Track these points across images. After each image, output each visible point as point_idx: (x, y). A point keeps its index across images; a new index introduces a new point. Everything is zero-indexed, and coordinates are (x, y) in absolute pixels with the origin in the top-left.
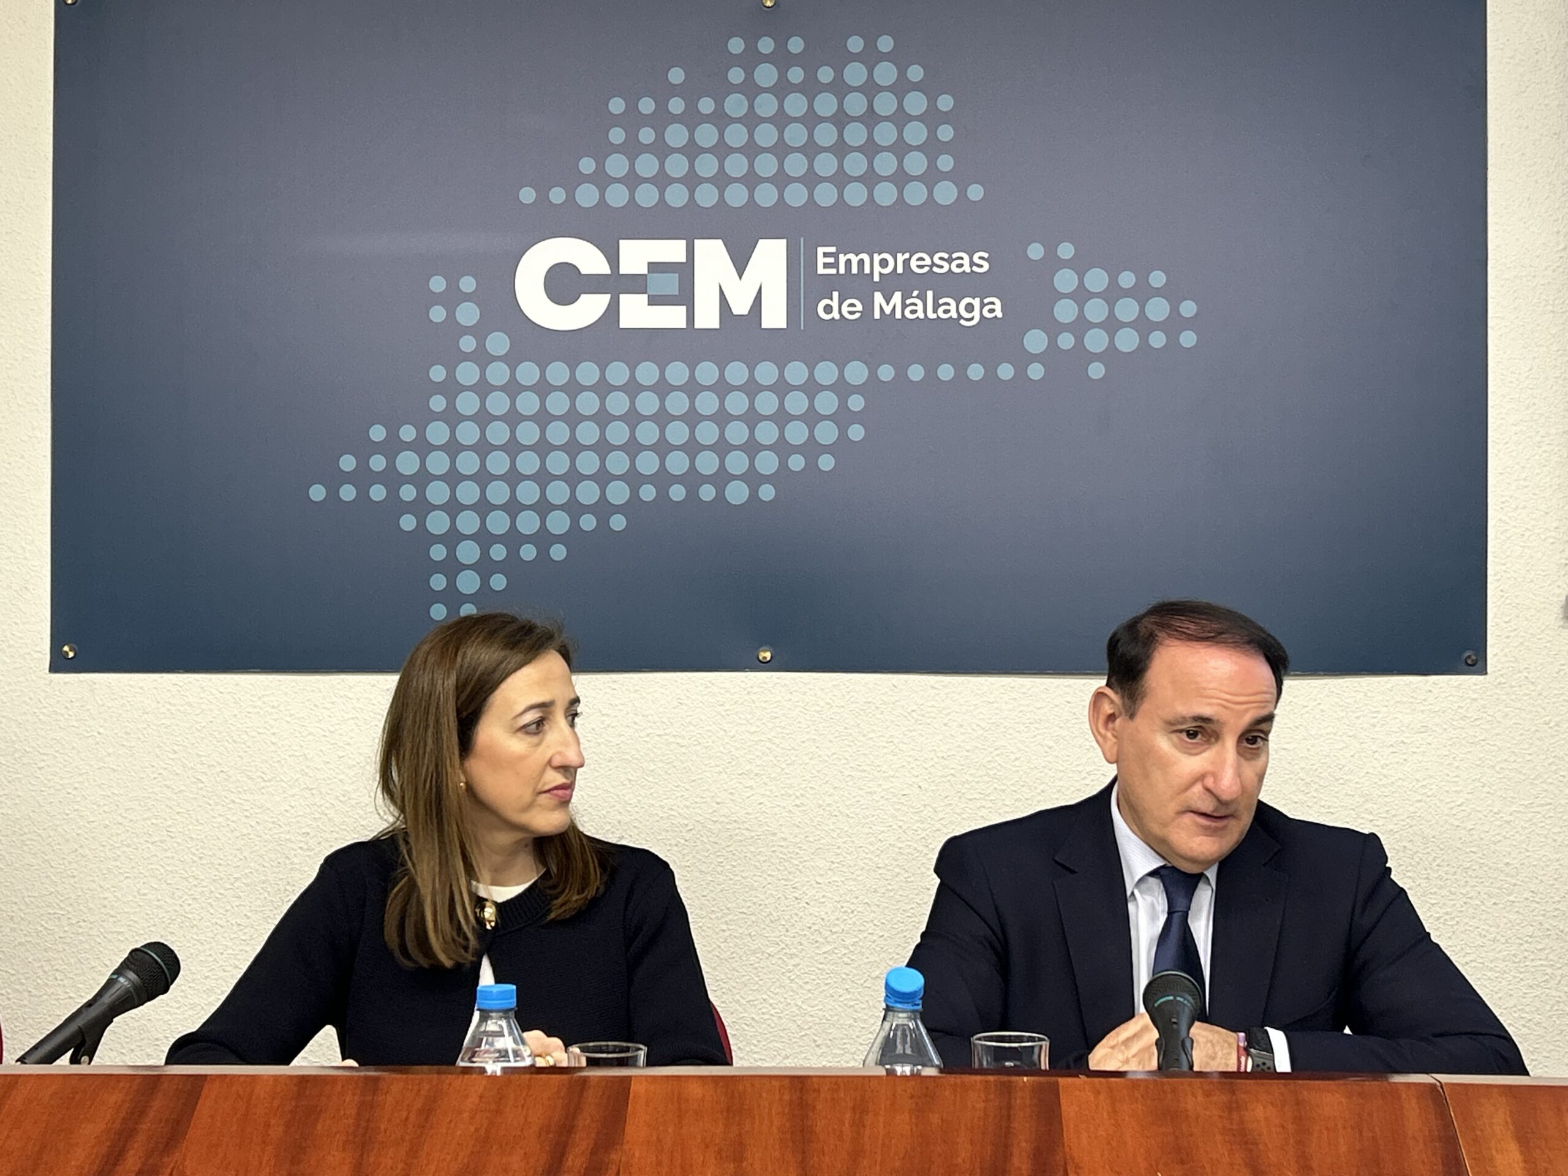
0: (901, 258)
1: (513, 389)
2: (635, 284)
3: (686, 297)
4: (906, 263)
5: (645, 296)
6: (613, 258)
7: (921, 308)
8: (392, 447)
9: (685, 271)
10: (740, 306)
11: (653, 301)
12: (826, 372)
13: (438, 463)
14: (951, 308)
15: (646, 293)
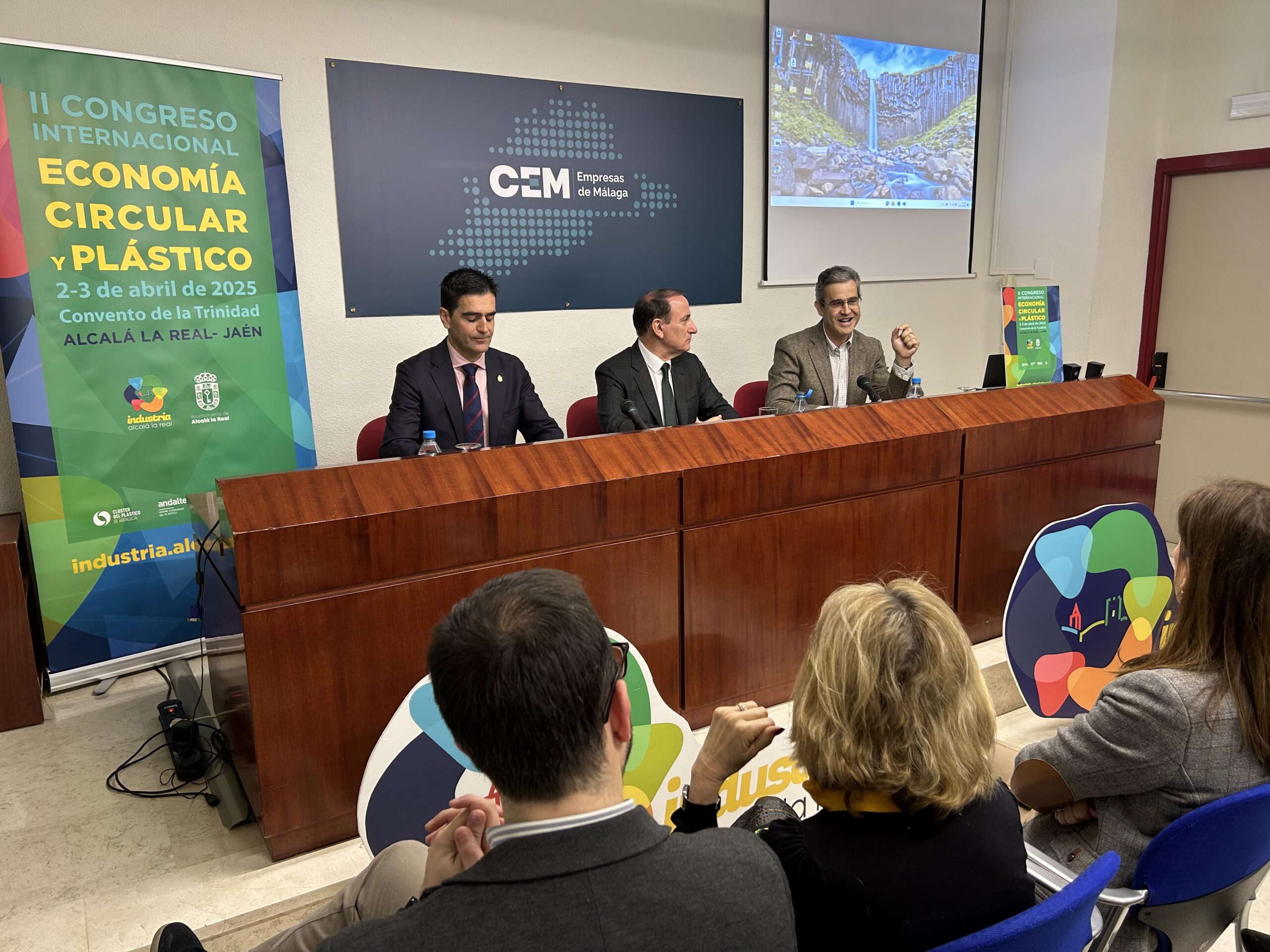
0: (600, 176)
1: (491, 217)
2: (526, 182)
3: (541, 187)
4: (602, 178)
5: (529, 187)
6: (519, 174)
7: (606, 194)
8: (455, 237)
9: (540, 178)
10: (557, 191)
11: (532, 188)
12: (581, 213)
13: (470, 243)
14: (614, 194)
15: (528, 185)
